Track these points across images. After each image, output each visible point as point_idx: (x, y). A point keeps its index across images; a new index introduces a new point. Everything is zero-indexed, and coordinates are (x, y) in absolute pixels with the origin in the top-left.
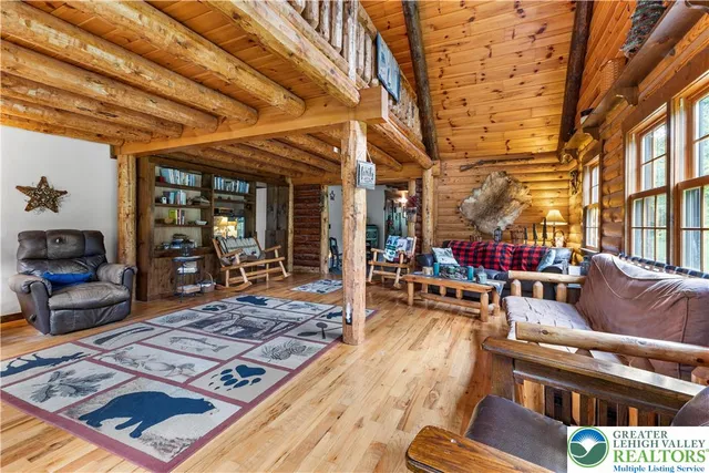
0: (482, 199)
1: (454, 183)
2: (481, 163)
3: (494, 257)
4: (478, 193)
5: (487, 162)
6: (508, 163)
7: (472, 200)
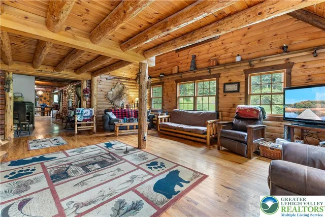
0: (115, 92)
1: (104, 85)
2: (114, 78)
3: (129, 114)
4: (113, 90)
5: (117, 78)
6: (123, 80)
7: (111, 92)
